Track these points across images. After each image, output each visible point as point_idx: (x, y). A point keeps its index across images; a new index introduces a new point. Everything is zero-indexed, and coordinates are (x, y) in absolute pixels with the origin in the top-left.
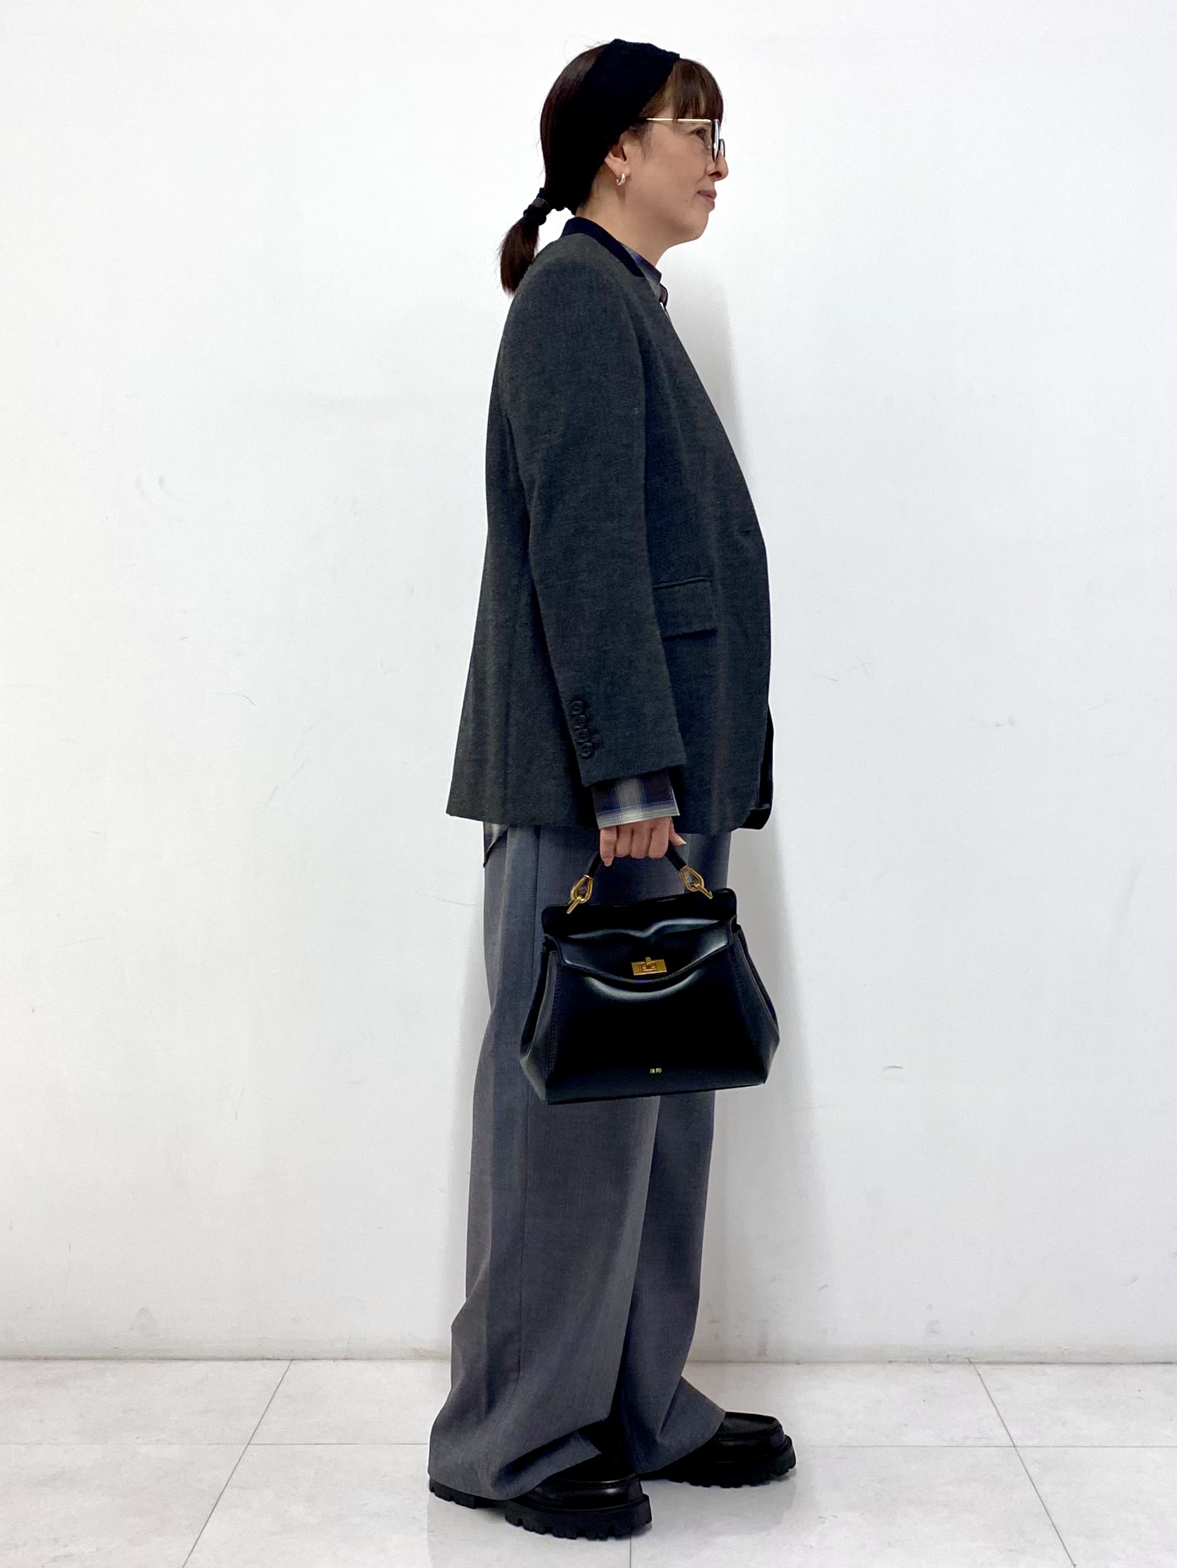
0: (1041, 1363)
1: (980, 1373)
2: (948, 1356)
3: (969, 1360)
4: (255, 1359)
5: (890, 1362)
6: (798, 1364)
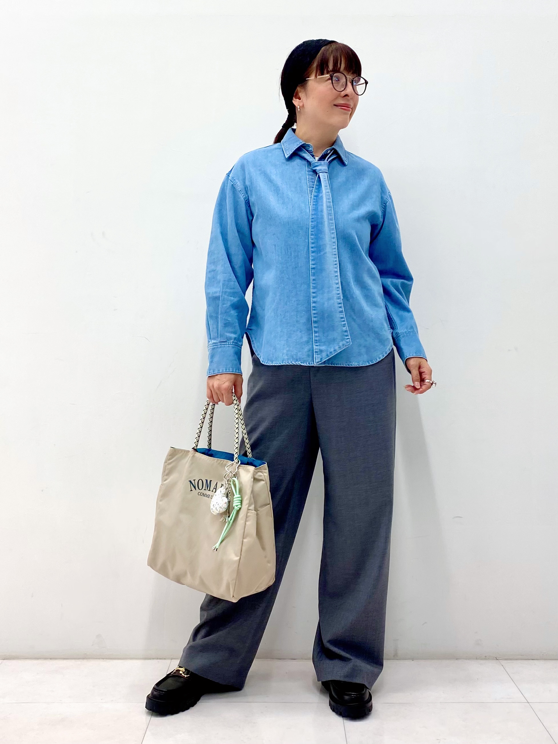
0: (533, 660)
1: (502, 664)
2: (486, 656)
3: (496, 658)
5: (457, 659)
6: (413, 660)
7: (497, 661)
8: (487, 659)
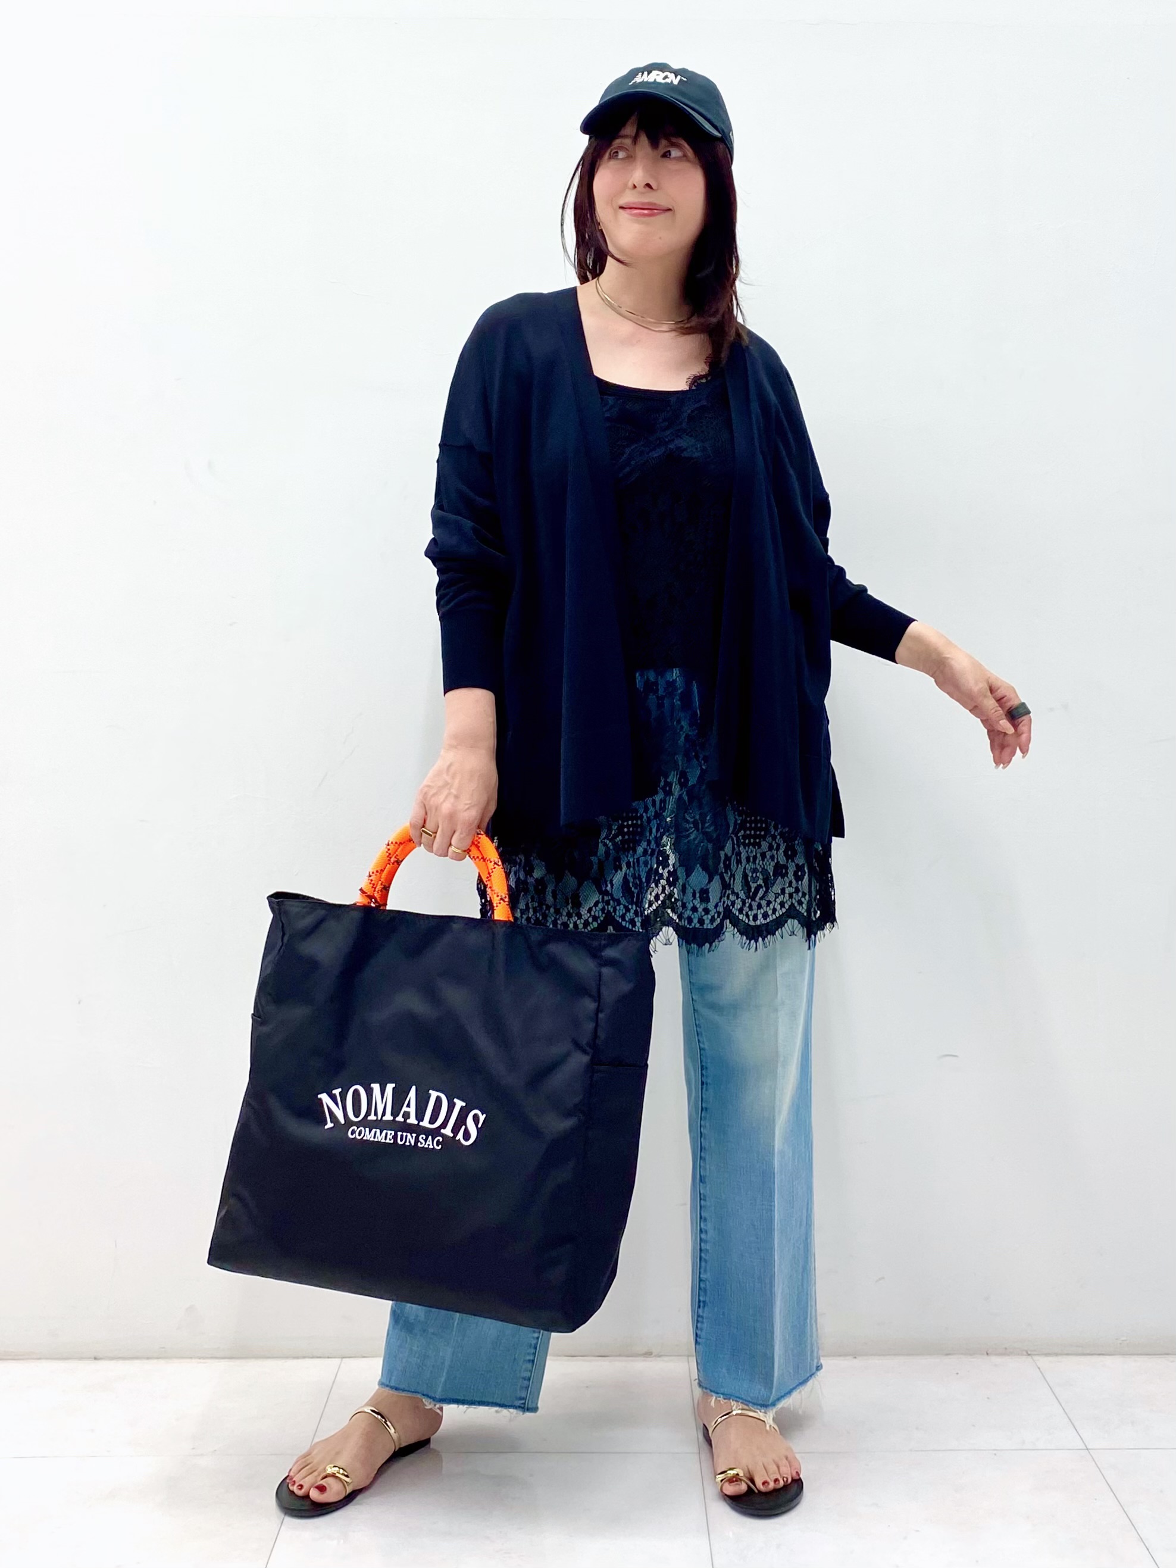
0: (1099, 1355)
1: (1039, 1366)
2: (1006, 1349)
3: (1027, 1353)
4: (304, 1357)
5: (947, 1355)
6: (855, 1358)
7: (1029, 1359)
8: (1009, 1355)
